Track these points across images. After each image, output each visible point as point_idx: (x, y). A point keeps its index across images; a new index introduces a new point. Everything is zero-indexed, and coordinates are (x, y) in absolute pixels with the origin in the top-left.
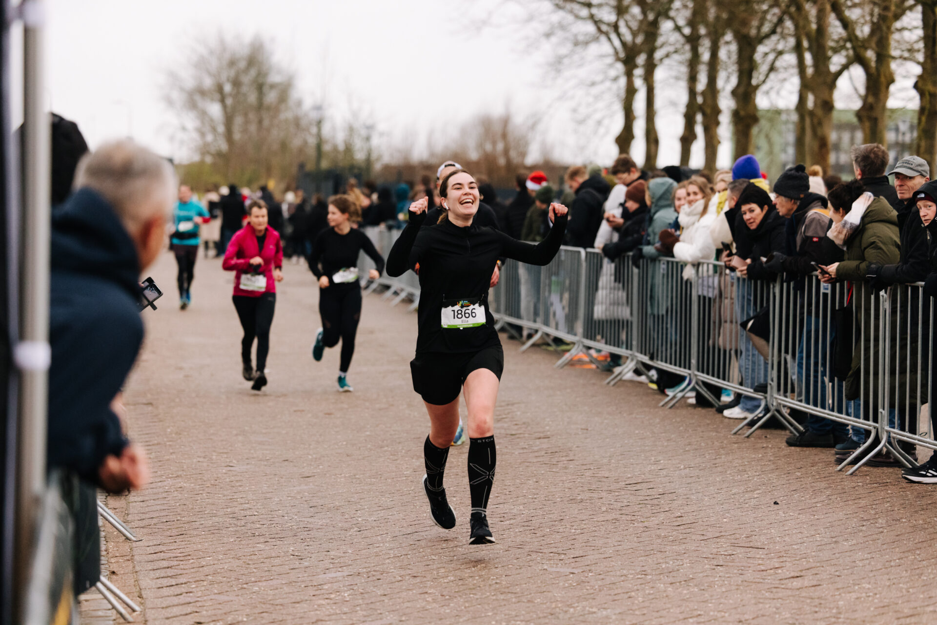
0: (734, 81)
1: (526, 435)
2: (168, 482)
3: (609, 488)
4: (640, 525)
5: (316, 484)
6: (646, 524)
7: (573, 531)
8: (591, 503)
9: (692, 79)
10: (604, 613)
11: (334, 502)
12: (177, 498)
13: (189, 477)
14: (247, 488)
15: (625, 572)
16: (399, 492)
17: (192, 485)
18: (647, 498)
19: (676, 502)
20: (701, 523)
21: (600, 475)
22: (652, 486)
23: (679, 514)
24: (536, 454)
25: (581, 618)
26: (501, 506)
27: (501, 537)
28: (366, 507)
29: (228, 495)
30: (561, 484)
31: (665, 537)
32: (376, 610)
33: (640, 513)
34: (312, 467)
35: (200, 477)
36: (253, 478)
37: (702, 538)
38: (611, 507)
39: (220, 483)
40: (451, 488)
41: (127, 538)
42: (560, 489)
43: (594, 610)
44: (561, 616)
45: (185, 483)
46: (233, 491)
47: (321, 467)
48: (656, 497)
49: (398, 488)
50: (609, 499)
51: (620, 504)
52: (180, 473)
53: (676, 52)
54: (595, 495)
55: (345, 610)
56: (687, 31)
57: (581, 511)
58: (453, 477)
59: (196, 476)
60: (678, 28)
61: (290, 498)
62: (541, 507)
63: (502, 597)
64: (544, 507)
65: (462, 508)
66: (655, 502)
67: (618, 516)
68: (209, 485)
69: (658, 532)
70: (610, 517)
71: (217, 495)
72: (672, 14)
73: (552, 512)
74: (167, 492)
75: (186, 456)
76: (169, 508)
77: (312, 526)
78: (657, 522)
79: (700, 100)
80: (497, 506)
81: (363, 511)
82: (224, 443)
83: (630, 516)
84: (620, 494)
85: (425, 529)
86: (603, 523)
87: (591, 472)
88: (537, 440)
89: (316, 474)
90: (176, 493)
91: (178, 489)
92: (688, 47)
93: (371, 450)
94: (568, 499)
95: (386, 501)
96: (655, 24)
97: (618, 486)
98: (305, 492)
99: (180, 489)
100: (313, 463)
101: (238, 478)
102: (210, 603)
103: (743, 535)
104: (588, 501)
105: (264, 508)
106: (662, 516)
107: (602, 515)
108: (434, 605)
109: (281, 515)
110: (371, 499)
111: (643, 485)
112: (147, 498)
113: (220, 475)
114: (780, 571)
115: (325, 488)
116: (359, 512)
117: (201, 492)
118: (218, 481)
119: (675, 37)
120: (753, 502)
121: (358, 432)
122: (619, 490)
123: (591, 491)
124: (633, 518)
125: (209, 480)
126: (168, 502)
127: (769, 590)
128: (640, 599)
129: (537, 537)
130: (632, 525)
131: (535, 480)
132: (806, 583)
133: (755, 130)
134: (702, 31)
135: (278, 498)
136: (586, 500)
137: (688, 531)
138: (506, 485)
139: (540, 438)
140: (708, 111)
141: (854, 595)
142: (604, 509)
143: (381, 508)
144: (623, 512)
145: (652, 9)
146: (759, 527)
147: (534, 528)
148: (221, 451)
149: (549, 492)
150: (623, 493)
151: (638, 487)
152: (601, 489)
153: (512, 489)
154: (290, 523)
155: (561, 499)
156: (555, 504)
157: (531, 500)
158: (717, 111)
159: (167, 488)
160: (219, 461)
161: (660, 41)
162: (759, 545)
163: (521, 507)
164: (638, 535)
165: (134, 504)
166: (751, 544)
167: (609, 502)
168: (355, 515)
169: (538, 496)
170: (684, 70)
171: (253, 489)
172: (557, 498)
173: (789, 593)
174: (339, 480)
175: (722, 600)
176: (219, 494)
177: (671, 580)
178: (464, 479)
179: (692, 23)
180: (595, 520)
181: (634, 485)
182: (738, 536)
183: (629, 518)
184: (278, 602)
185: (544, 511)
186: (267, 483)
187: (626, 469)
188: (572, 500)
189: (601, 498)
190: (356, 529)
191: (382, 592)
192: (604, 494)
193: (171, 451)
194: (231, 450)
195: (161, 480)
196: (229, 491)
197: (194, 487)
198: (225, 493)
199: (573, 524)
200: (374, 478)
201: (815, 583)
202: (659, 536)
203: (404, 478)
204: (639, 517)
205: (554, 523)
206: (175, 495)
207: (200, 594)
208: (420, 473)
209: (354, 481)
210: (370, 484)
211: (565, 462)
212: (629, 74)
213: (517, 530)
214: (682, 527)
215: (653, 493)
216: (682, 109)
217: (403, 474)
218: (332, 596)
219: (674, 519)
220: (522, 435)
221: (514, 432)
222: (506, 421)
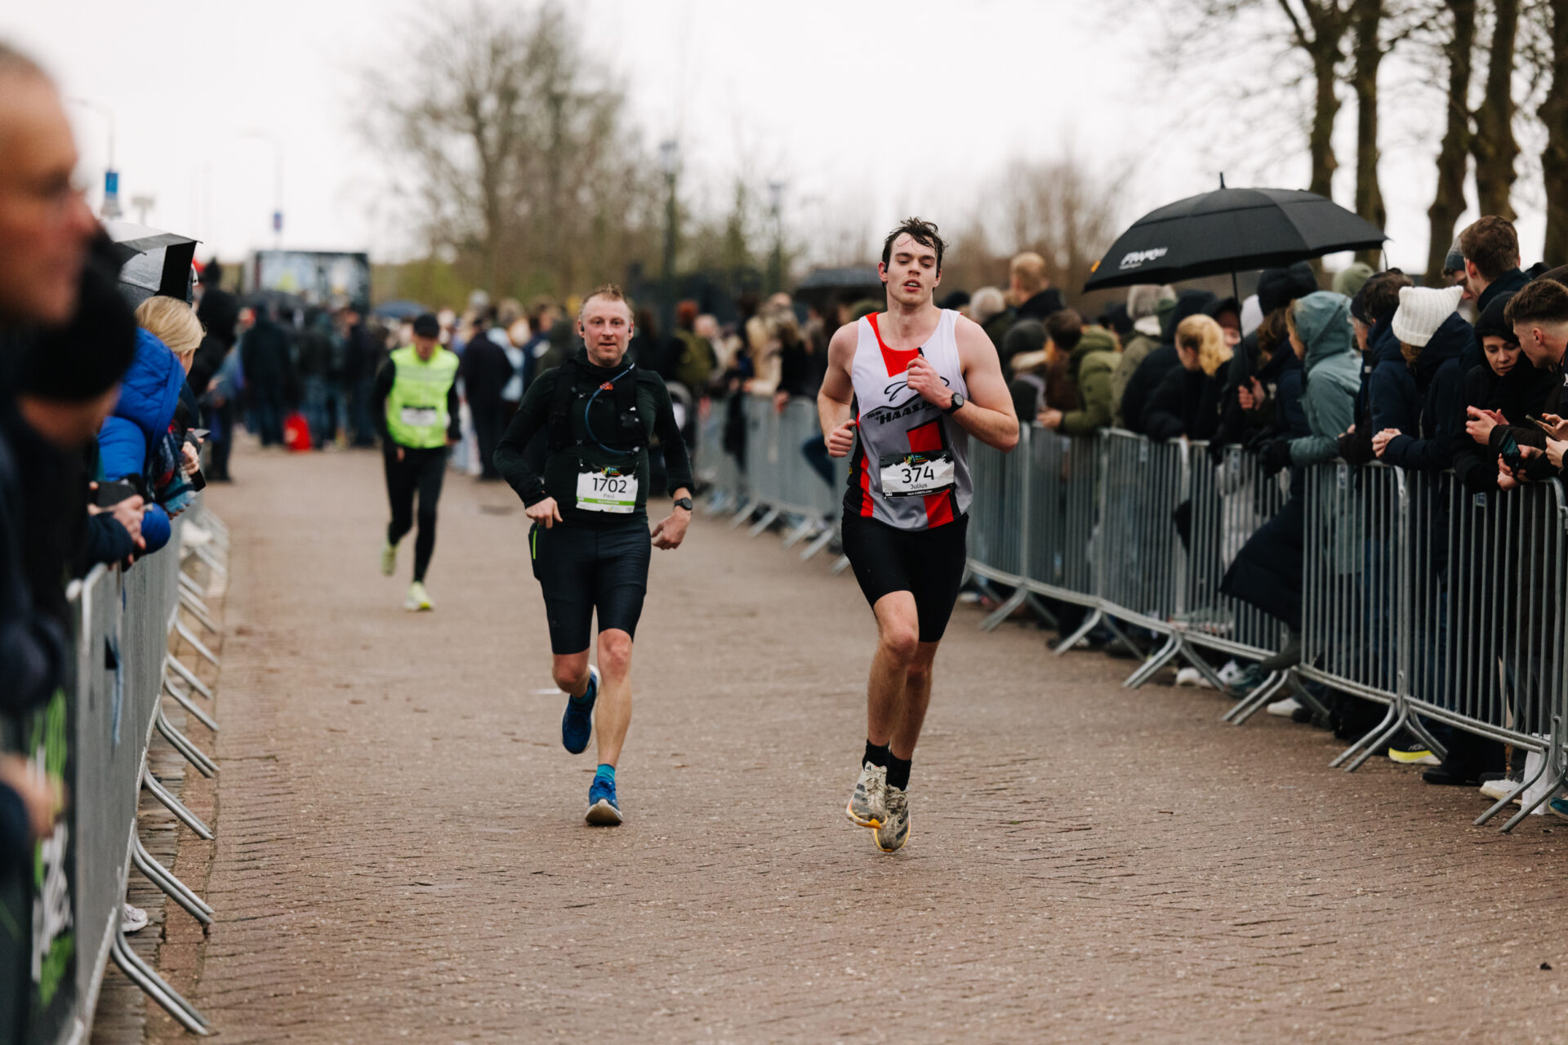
1: (1043, 824)
2: (289, 916)
3: (1199, 933)
4: (1252, 1006)
5: (595, 920)
6: (1264, 1005)
7: (1110, 1017)
8: (1157, 962)
11: (626, 956)
12: (303, 948)
13: (332, 905)
14: (451, 929)
16: (762, 937)
17: (338, 922)
18: (1275, 952)
19: (1334, 961)
20: (1379, 1004)
21: (1182, 906)
22: (1289, 929)
23: (1337, 986)
24: (1058, 862)
26: (970, 966)
27: (960, 1028)
28: (690, 967)
29: (410, 943)
30: (1097, 924)
31: (1300, 1031)
33: (1255, 983)
34: (591, 887)
35: (356, 904)
36: (464, 909)
37: (1377, 1034)
38: (1197, 971)
39: (395, 917)
40: (872, 930)
41: (189, 1030)
42: (1095, 934)
45: (324, 917)
46: (421, 934)
47: (609, 886)
48: (1293, 950)
49: (763, 930)
50: (1195, 955)
51: (1214, 965)
52: (317, 897)
54: (1167, 946)
57: (1133, 978)
58: (878, 907)
59: (349, 903)
61: (536, 949)
62: (1050, 968)
64: (1058, 968)
65: (888, 971)
66: (1292, 960)
67: (1208, 989)
68: (373, 922)
69: (1287, 1022)
70: (1190, 990)
71: (386, 943)
73: (1071, 979)
74: (284, 935)
76: (285, 968)
77: (573, 1004)
78: (1288, 1001)
80: (960, 966)
81: (683, 976)
83: (1232, 989)
84: (1219, 943)
85: (805, 1012)
86: (1174, 1002)
87: (1165, 900)
88: (1064, 834)
89: (596, 900)
90: (302, 938)
91: (308, 931)
93: (716, 851)
94: (1110, 953)
95: (734, 955)
97: (1217, 928)
98: (569, 936)
99: (312, 931)
100: (593, 879)
101: (435, 909)
103: (1464, 1029)
104: (1151, 957)
105: (481, 968)
106: (1299, 991)
107: (1175, 986)
109: (514, 981)
110: (702, 950)
111: (1270, 926)
112: (241, 949)
113: (397, 902)
115: (611, 929)
116: (675, 976)
117: (354, 936)
118: (392, 914)
120: (1498, 963)
121: (695, 816)
122: (1219, 937)
123: (1159, 938)
124: (1239, 993)
125: (374, 912)
126: (283, 957)
129: (1034, 1030)
130: (1234, 1007)
131: (1046, 914)
135: (512, 948)
136: (1148, 955)
137: (1351, 1019)
138: (984, 925)
139: (1070, 830)
142: (1181, 973)
143: (721, 969)
144: (1220, 980)
146: (1502, 1015)
147: (1029, 1010)
148: (408, 853)
149: (1072, 939)
150: (1226, 942)
151: (1260, 930)
152: (1182, 934)
153: (996, 932)
154: (532, 998)
155: (1096, 954)
156: (1081, 964)
157: (1032, 955)
159: (285, 928)
160: (400, 874)
163: (1010, 969)
164: (1245, 1028)
165: (213, 961)
167: (1194, 961)
168: (666, 984)
169: (1049, 946)
171: (462, 931)
172: (1088, 951)
174: (642, 913)
176: (390, 940)
178: (899, 911)
180: (1159, 995)
181: (1252, 927)
182: (1453, 1032)
183: (1230, 992)
185: (1057, 977)
186: (493, 917)
187: (1240, 894)
188: (1120, 956)
189: (1180, 952)
190: (664, 1011)
192: (1186, 944)
193: (304, 853)
195: (277, 911)
196: (413, 934)
197: (343, 926)
198: (405, 938)
199: (1111, 1003)
200: (714, 910)
202: (1286, 1031)
203: (778, 909)
204: (1251, 991)
205: (1072, 1001)
206: (300, 943)
208: (811, 898)
209: (673, 914)
210: (705, 921)
211: (1115, 879)
213: (995, 1015)
214: (1338, 1013)
215: (1290, 943)
217: (777, 901)
219: (1325, 997)
220: (1034, 824)
221: (1017, 818)
222: (1005, 796)
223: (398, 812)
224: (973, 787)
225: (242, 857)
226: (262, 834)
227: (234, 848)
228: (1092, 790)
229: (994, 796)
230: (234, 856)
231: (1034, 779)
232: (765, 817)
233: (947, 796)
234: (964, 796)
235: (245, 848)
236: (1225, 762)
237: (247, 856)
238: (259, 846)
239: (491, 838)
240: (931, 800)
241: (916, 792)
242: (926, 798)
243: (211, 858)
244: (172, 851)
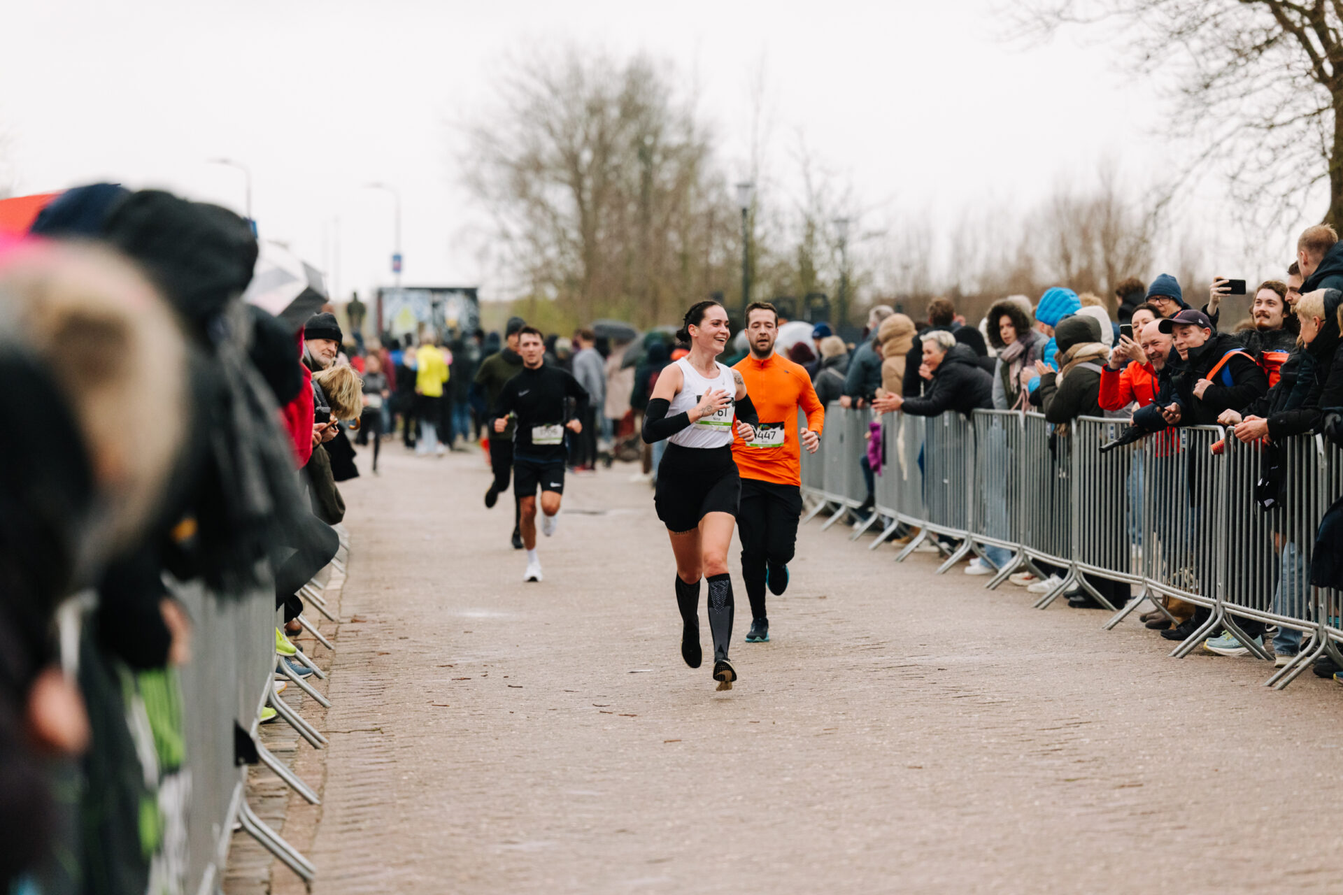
1: (1097, 781)
47: (687, 842)
75: (430, 825)
82: (508, 799)
87: (1218, 850)
88: (1117, 790)
93: (788, 809)
100: (673, 835)
139: (1123, 786)
148: (499, 814)
187: (1288, 845)
194: (520, 813)
211: (1169, 831)
220: (1088, 781)
221: (1072, 776)
222: (1061, 756)
223: (493, 777)
224: (1029, 748)
225: (346, 819)
226: (364, 798)
227: (339, 812)
228: (1142, 750)
229: (1049, 756)
230: (339, 820)
231: (1087, 741)
232: (835, 777)
233: (1005, 756)
234: (1022, 757)
235: (348, 812)
236: (1269, 723)
237: (350, 819)
238: (362, 810)
239: (578, 800)
240: (991, 761)
241: (977, 753)
242: (986, 759)
243: (318, 821)
244: (282, 816)
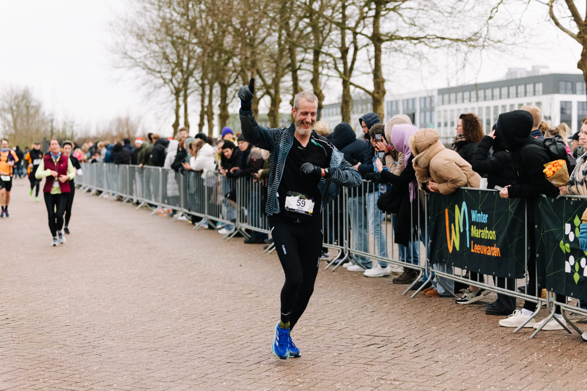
0: (219, 102)
3: (174, 262)
6: (189, 275)
9: (203, 101)
10: (173, 310)
15: (181, 294)
22: (191, 261)
25: (164, 313)
32: (79, 312)
37: (212, 280)
38: (175, 269)
43: (169, 309)
44: (155, 312)
51: (178, 268)
53: (196, 90)
55: (67, 312)
56: (200, 82)
60: (197, 81)
63: (131, 305)
70: (174, 273)
72: (194, 75)
79: (206, 109)
84: (178, 264)
92: (201, 89)
96: (187, 79)
97: (177, 261)
102: (11, 311)
103: (228, 278)
108: (104, 309)
114: (243, 291)
116: (71, 274)
119: (196, 84)
127: (239, 299)
128: (188, 304)
129: (145, 282)
132: (254, 296)
133: (227, 122)
134: (206, 82)
140: (209, 114)
141: (272, 300)
144: (179, 271)
145: (186, 73)
146: (234, 275)
147: (143, 278)
152: (170, 262)
155: (154, 267)
158: (212, 114)
161: (189, 86)
162: (234, 282)
166: (231, 282)
167: (174, 267)
169: (145, 266)
170: (200, 98)
173: (247, 300)
175: (221, 304)
177: (199, 296)
179: (202, 79)
182: (226, 279)
184: (39, 310)
185: (147, 271)
187: (180, 254)
189: (170, 266)
191: (82, 305)
192: (171, 264)
201: (257, 295)
204: (186, 273)
207: (7, 307)
212: (177, 99)
215: (191, 263)
216: (199, 113)
218: (62, 307)
219: (200, 273)
